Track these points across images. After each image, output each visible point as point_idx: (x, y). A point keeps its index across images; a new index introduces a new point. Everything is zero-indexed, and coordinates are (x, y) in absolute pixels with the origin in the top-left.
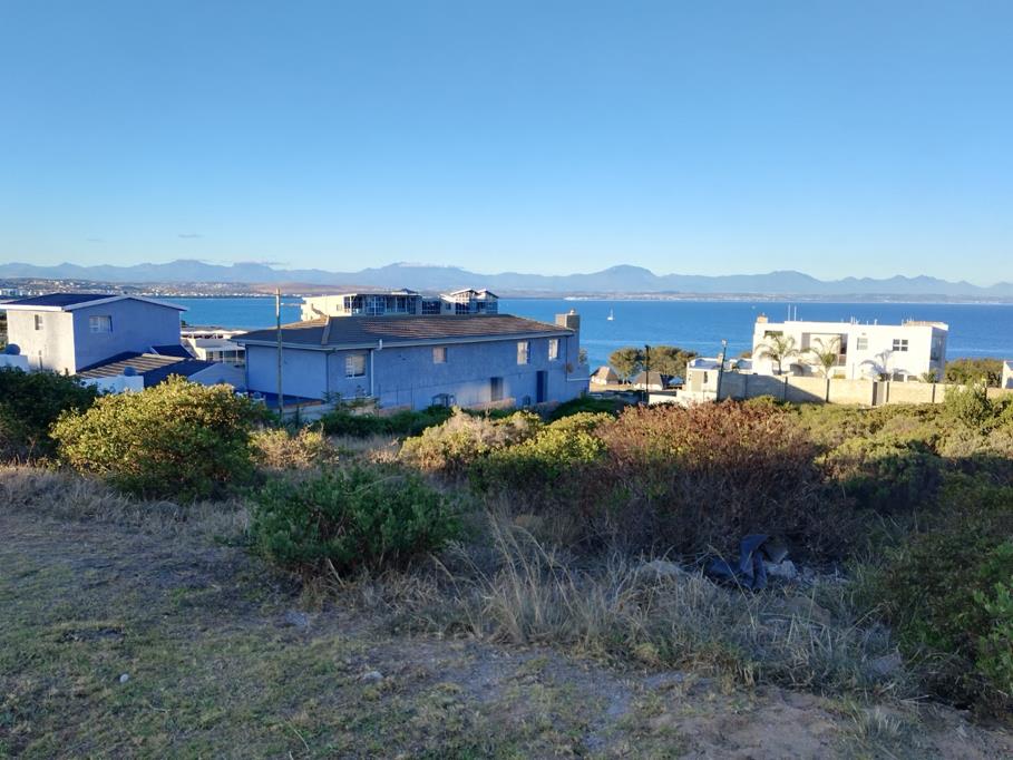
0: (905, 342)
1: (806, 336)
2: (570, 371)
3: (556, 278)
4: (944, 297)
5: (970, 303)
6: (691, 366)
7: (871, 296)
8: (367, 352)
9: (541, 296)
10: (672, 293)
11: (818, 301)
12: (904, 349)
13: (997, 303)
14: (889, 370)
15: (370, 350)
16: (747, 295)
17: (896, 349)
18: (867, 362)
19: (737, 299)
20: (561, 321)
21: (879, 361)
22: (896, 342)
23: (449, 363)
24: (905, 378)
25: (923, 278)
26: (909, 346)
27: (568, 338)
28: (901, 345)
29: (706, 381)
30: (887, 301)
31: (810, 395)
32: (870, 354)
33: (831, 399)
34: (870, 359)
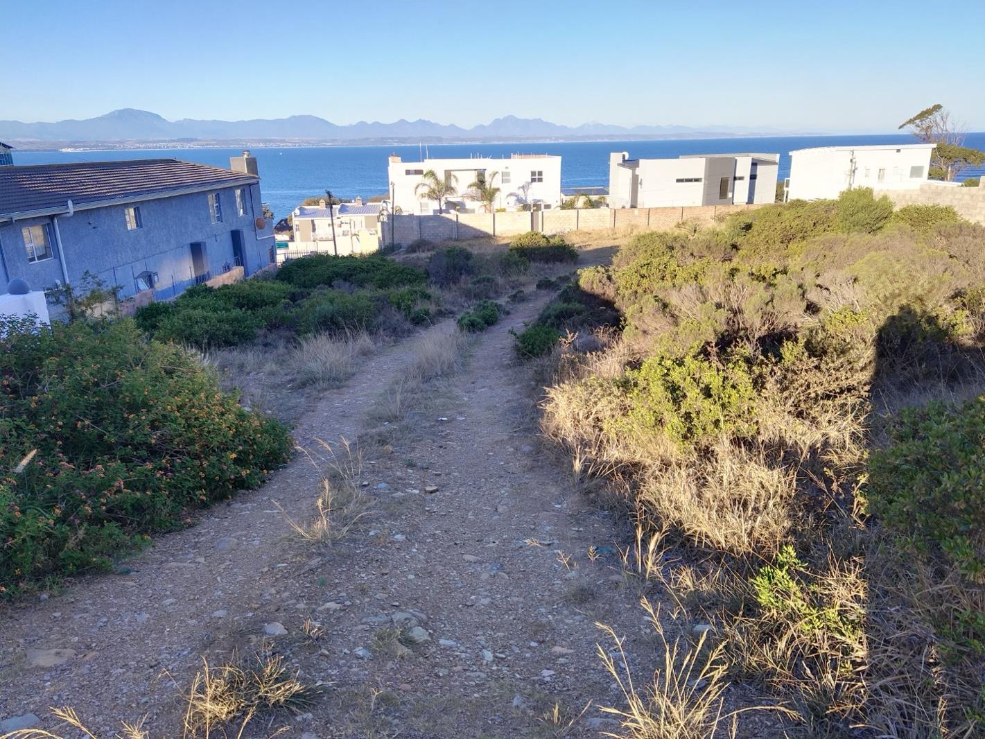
0: (540, 173)
1: (448, 174)
8: (48, 221)
12: (540, 180)
14: (530, 201)
15: (52, 217)
17: (533, 180)
18: (511, 194)
20: (239, 166)
21: (521, 193)
22: (533, 174)
23: (145, 228)
24: (543, 207)
26: (544, 177)
27: (250, 189)
28: (537, 177)
29: (314, 230)
31: (481, 232)
32: (513, 186)
33: (496, 234)
34: (512, 191)
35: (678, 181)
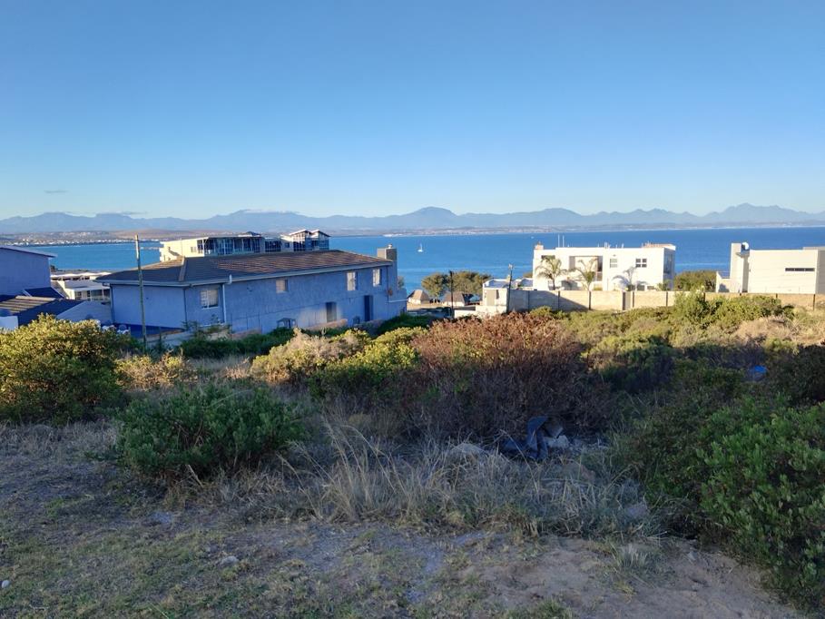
0: (644, 260)
1: (572, 259)
2: (391, 295)
3: (376, 219)
4: (673, 225)
5: (691, 228)
6: (486, 286)
7: (619, 226)
8: (219, 286)
9: (364, 234)
10: (468, 228)
11: (581, 230)
12: (644, 266)
13: (710, 228)
14: (634, 282)
15: (221, 284)
16: (527, 228)
17: (638, 266)
18: (617, 277)
19: (520, 231)
20: (382, 254)
21: (626, 275)
22: (638, 260)
23: (290, 293)
24: (646, 288)
25: (657, 211)
26: (648, 263)
27: (387, 268)
28: (642, 263)
29: (498, 297)
30: (630, 230)
31: (578, 304)
32: (620, 271)
33: (592, 307)
34: (619, 274)
35: (787, 270)
